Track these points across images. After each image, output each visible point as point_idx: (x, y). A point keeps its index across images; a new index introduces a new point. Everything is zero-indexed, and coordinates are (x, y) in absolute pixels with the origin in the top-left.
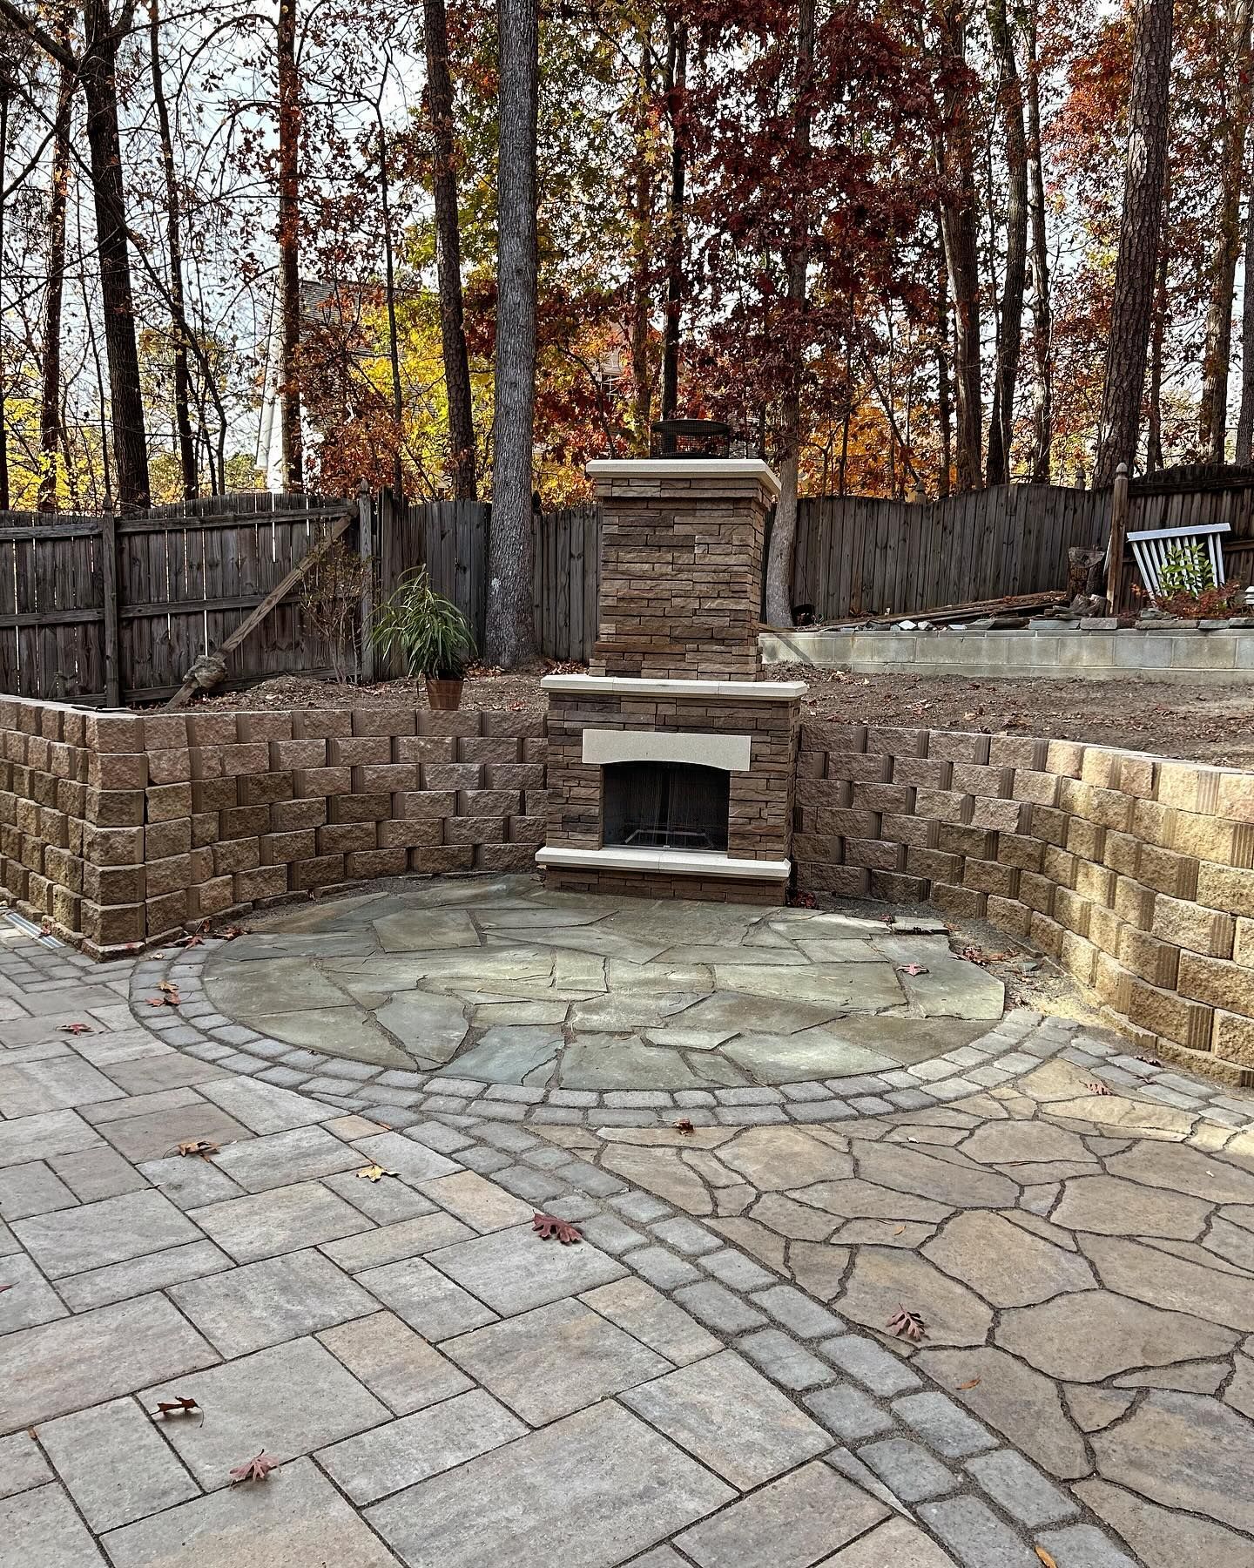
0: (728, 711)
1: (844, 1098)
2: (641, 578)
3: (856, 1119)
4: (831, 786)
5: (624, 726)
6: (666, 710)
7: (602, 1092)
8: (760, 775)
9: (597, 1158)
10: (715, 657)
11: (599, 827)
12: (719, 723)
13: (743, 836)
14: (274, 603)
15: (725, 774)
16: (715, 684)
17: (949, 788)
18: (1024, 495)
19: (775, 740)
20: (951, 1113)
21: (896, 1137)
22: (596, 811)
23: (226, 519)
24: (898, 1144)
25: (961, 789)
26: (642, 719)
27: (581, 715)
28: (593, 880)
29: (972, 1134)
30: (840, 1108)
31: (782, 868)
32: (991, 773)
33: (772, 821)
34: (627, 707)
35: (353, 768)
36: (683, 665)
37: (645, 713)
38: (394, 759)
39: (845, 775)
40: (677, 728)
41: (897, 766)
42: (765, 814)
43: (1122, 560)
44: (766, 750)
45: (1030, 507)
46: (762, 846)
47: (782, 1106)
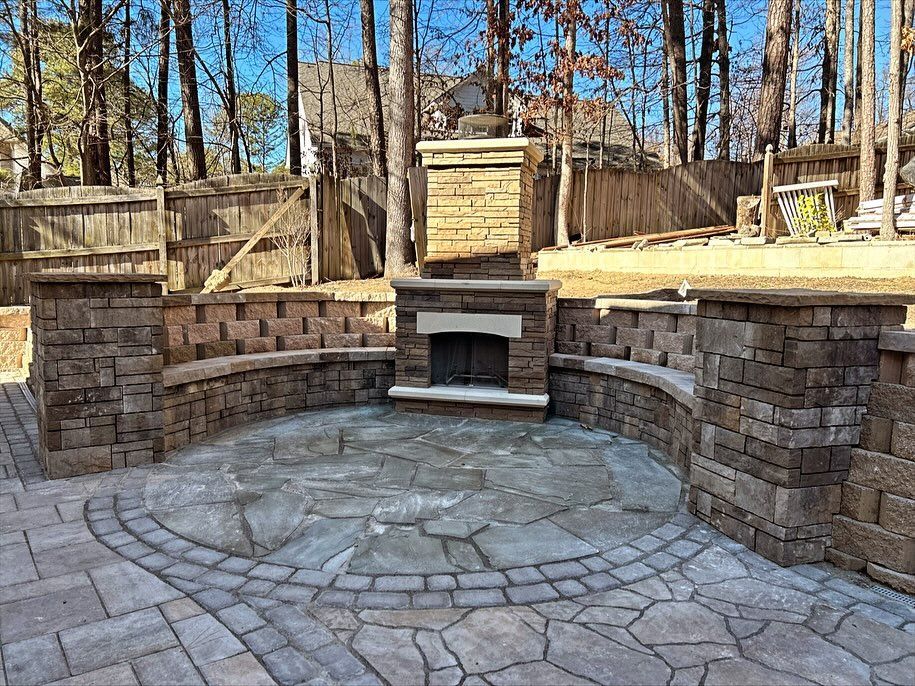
0: (507, 300)
1: (550, 581)
2: (452, 216)
3: (556, 600)
4: (578, 346)
5: (442, 310)
6: (469, 299)
7: (375, 577)
8: (528, 340)
9: (352, 639)
10: (499, 265)
11: (429, 374)
12: (501, 307)
13: (518, 379)
14: (258, 239)
15: (506, 340)
16: (499, 282)
17: (651, 347)
18: (711, 166)
19: (537, 318)
20: (630, 594)
21: (583, 618)
22: (426, 363)
23: (231, 189)
24: (584, 625)
25: (659, 349)
26: (454, 305)
27: (416, 303)
28: (425, 406)
29: (641, 615)
30: (548, 591)
31: (542, 400)
32: (678, 338)
33: (536, 369)
34: (444, 298)
35: (278, 337)
36: (479, 271)
37: (456, 300)
38: (305, 331)
39: (586, 339)
40: (475, 311)
41: (618, 333)
42: (531, 365)
43: (770, 204)
44: (531, 324)
45: (715, 174)
46: (530, 386)
47: (503, 589)
